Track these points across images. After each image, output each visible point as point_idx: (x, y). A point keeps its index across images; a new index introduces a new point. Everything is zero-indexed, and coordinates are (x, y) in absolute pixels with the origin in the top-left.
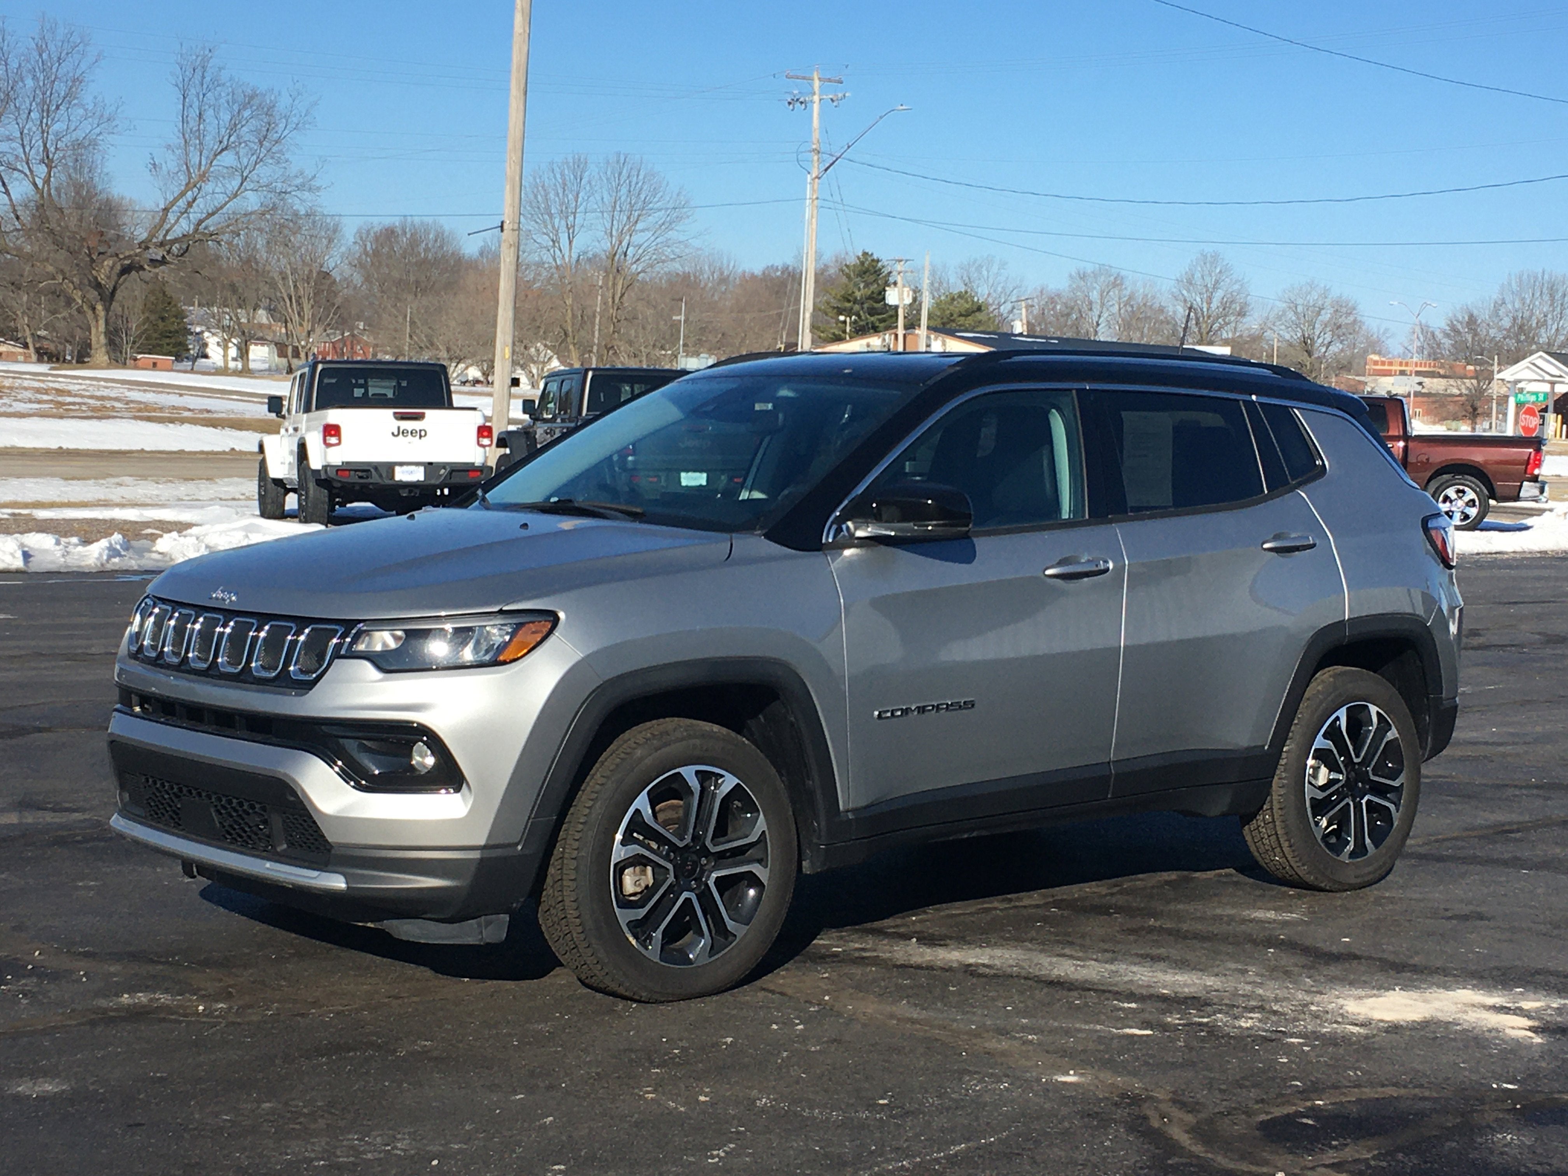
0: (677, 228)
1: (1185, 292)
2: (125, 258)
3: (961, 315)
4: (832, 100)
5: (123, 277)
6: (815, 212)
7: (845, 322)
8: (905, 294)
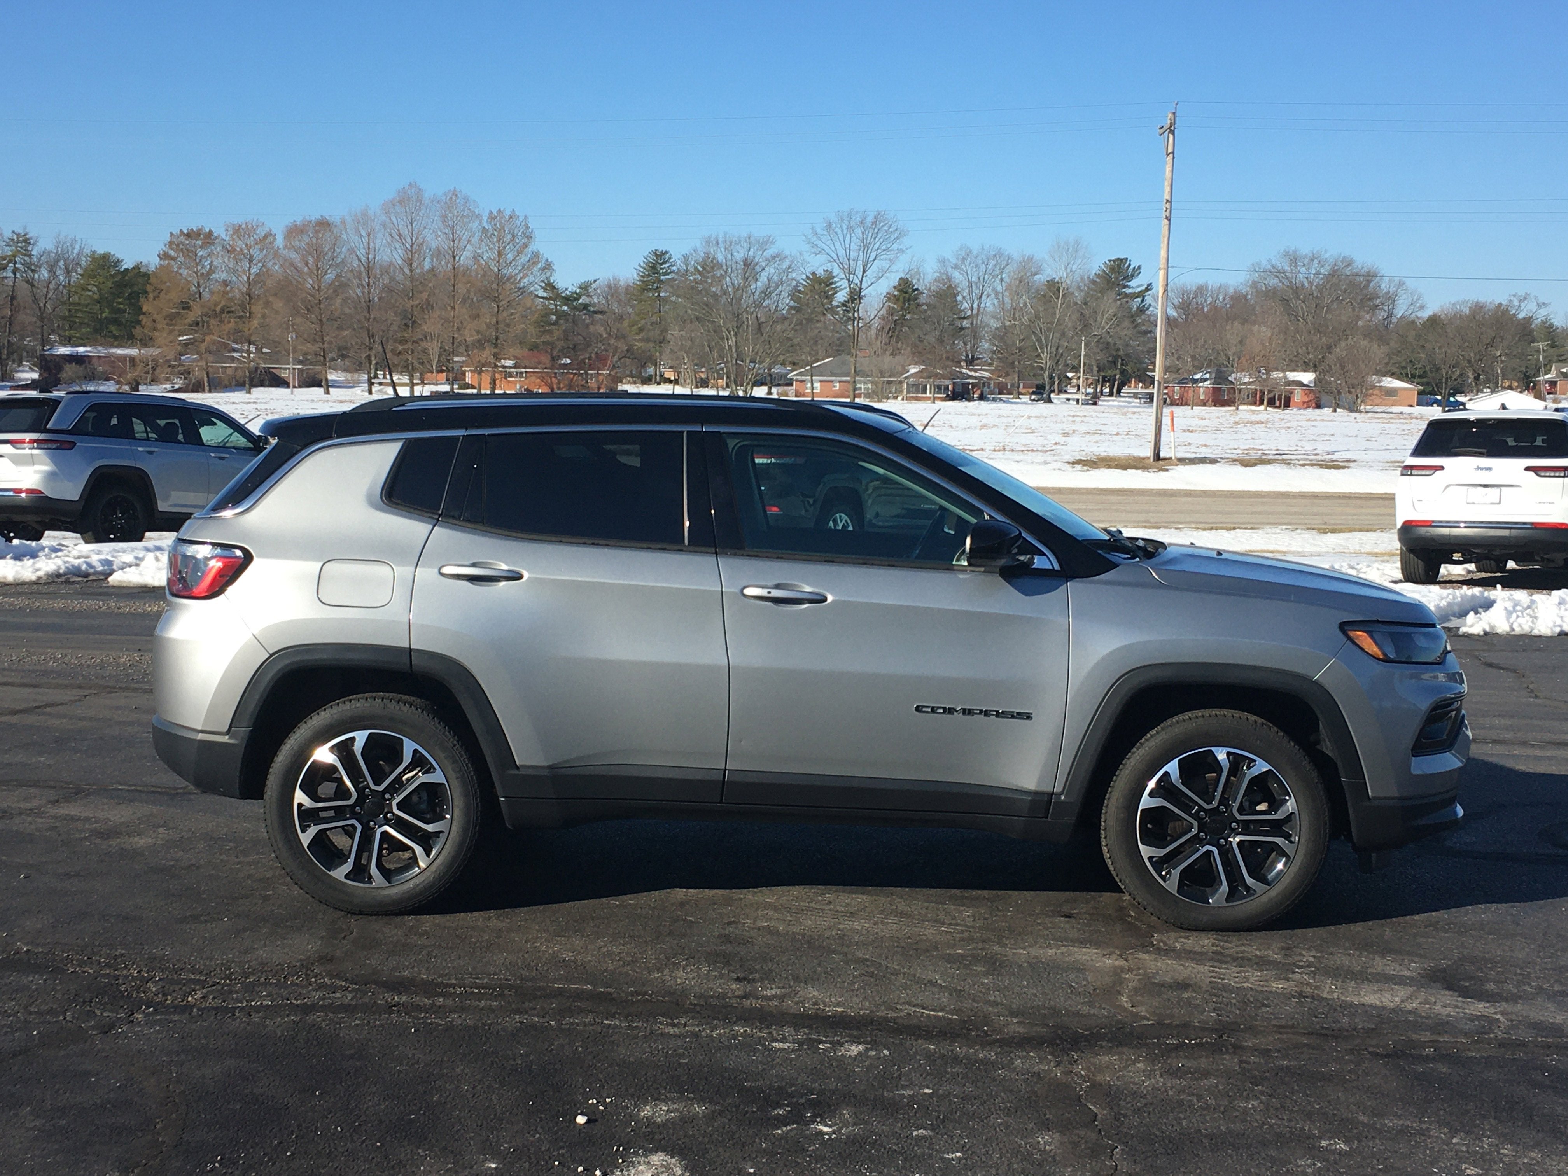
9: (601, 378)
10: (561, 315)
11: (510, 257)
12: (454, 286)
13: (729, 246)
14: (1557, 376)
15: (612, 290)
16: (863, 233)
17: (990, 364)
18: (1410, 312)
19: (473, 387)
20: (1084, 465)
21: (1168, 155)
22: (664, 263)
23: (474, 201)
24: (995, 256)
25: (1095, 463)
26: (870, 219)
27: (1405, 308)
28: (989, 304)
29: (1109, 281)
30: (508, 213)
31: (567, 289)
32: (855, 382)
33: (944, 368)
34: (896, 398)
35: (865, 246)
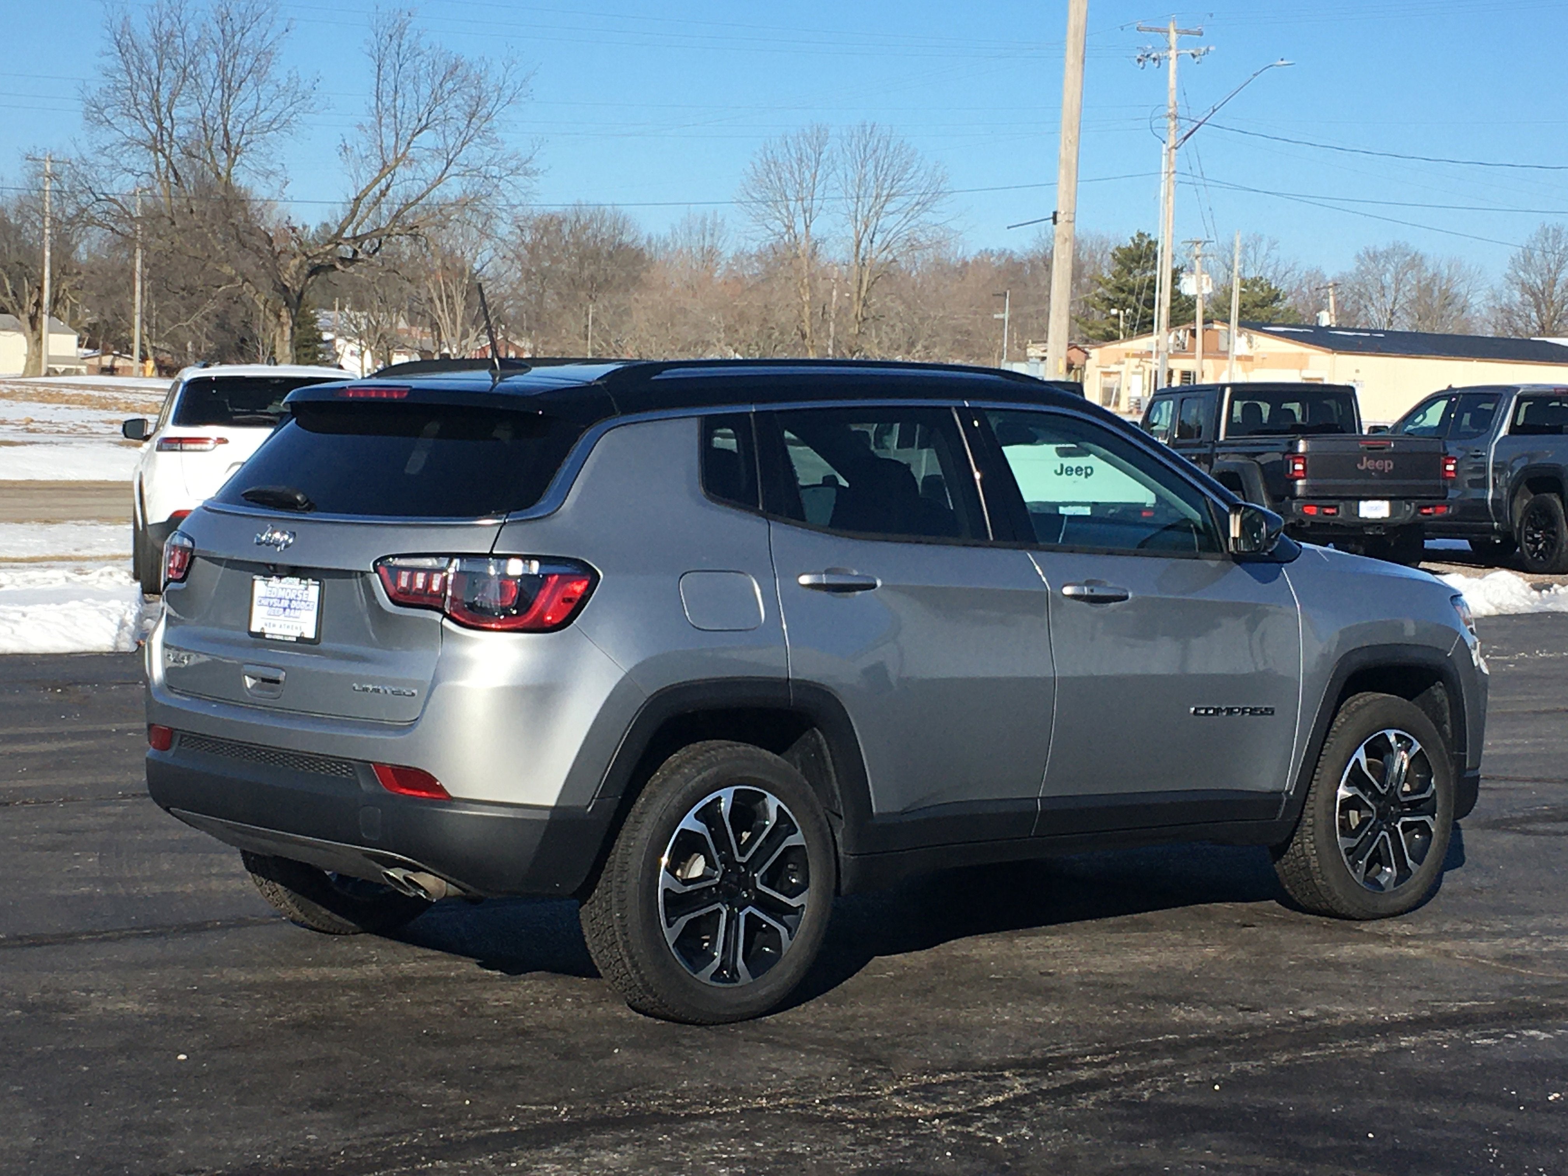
0: (934, 209)
1: (1521, 273)
2: (315, 256)
3: (1256, 305)
4: (1194, 56)
5: (313, 277)
6: (1172, 188)
7: (1117, 316)
8: (1204, 281)
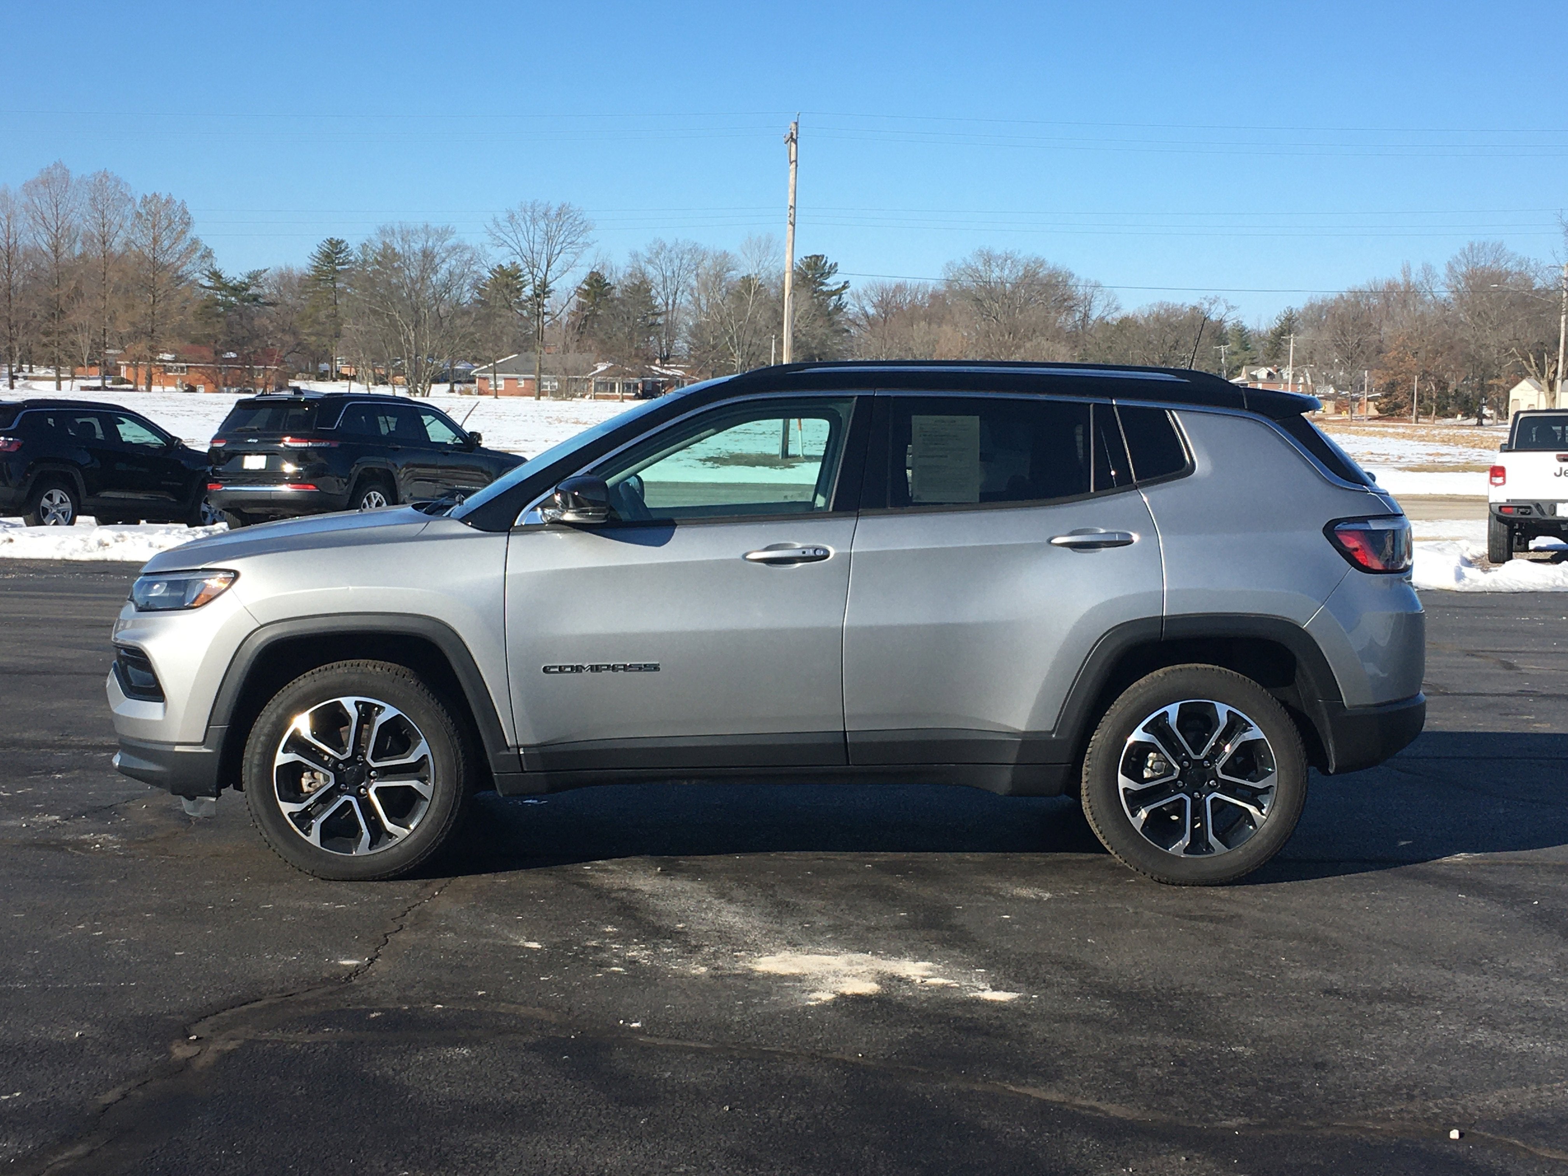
9: (269, 373)
10: (229, 306)
11: (166, 244)
12: (104, 274)
13: (406, 236)
14: (1247, 379)
15: (285, 280)
16: (547, 225)
17: (685, 362)
18: (1106, 313)
19: (129, 382)
20: (715, 462)
21: (791, 163)
22: (340, 252)
23: (126, 184)
24: (691, 249)
25: (725, 460)
26: (553, 213)
27: (1101, 309)
28: (684, 300)
29: (805, 278)
30: (164, 198)
31: (235, 279)
32: (539, 380)
33: (632, 366)
34: (583, 396)
35: (549, 239)
